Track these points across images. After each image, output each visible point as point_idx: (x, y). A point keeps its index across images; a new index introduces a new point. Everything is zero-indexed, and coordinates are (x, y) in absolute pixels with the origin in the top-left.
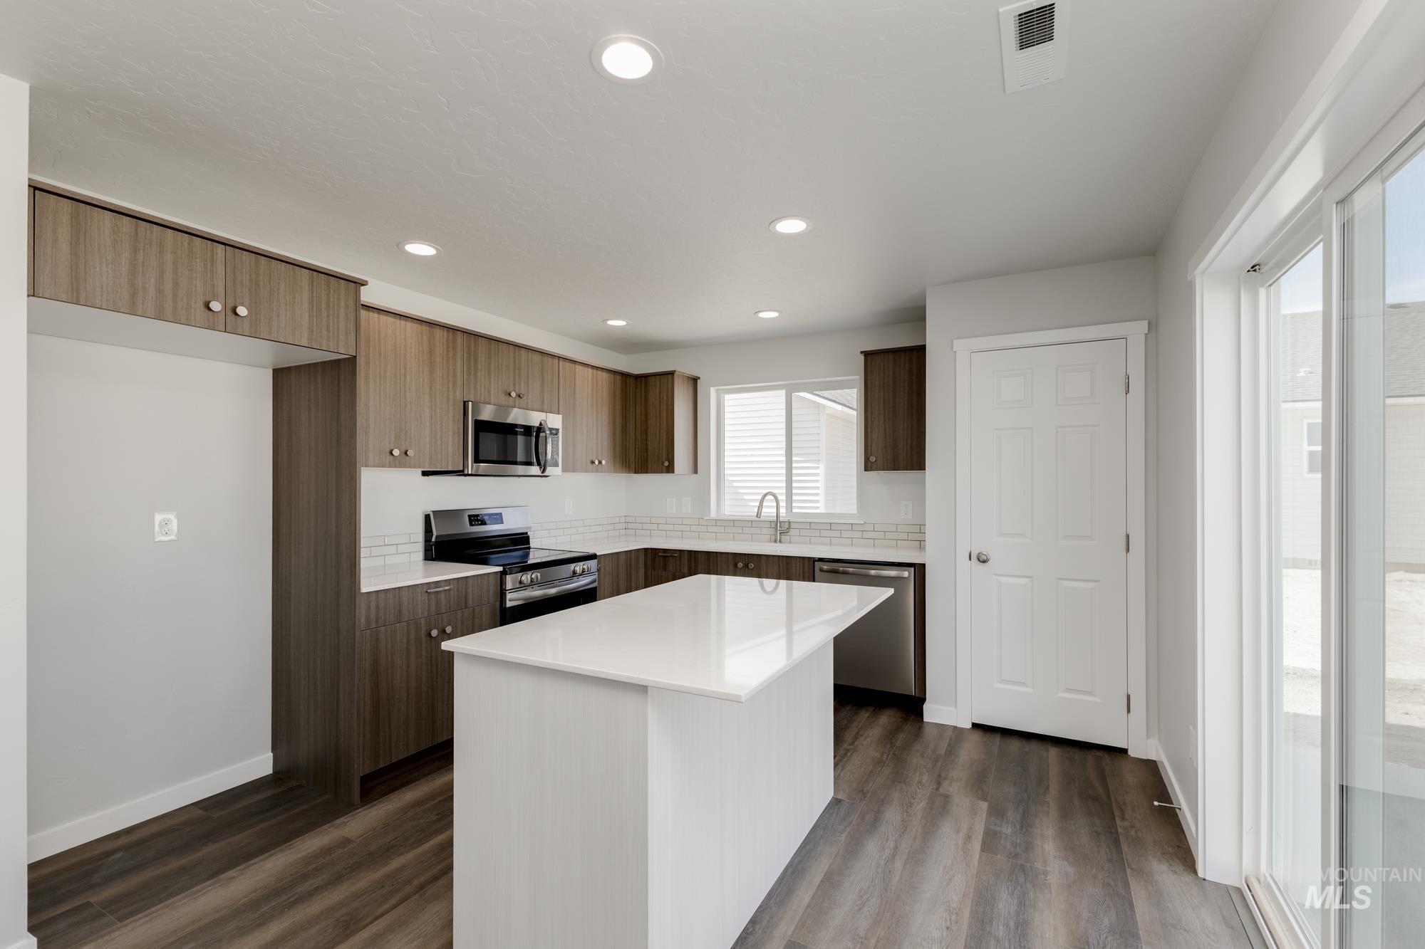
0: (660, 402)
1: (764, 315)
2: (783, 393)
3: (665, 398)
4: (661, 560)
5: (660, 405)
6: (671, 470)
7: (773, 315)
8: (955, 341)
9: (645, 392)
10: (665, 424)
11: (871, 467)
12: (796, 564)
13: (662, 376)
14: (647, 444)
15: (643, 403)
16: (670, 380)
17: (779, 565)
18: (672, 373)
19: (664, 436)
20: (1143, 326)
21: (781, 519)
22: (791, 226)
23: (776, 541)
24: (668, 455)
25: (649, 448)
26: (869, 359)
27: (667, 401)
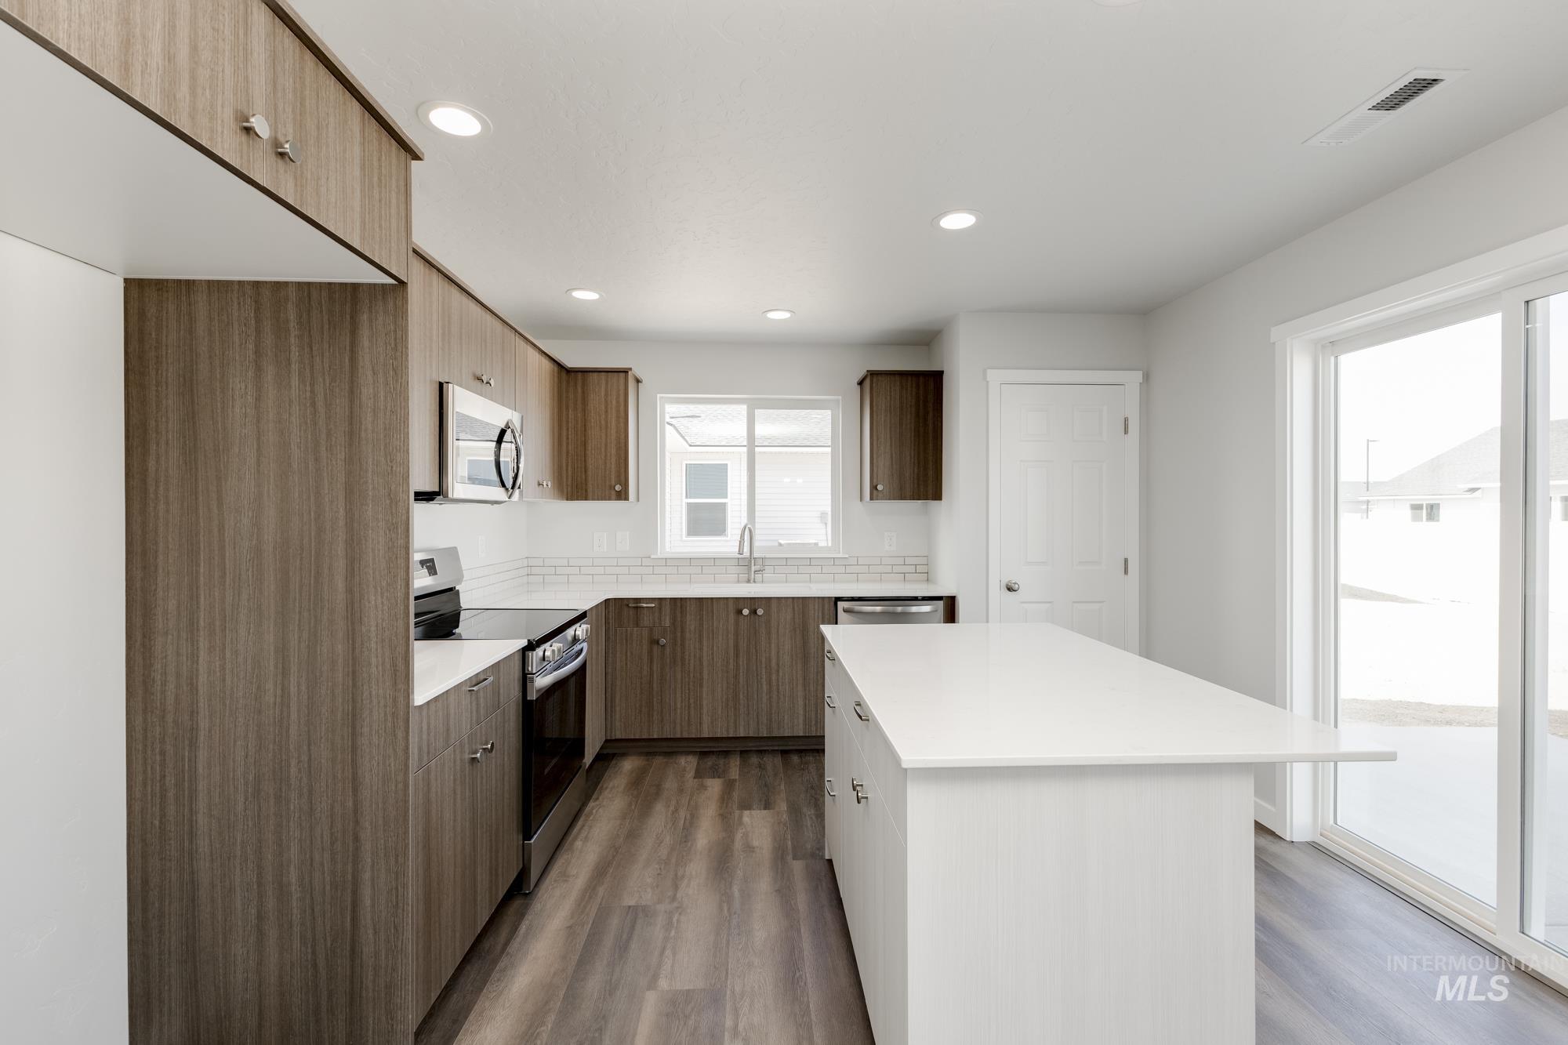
0: (606, 407)
1: (772, 315)
2: (744, 408)
3: (614, 402)
4: (631, 613)
5: (606, 412)
6: (623, 496)
7: (786, 315)
8: (989, 371)
9: (583, 392)
10: (613, 437)
11: (877, 496)
12: (814, 605)
13: (610, 374)
14: (585, 461)
15: (580, 405)
16: (622, 381)
17: (793, 608)
18: (625, 371)
19: (614, 451)
20: (1137, 376)
21: (756, 555)
22: (958, 221)
23: (749, 581)
24: (619, 476)
25: (590, 467)
26: (875, 380)
27: (618, 406)
